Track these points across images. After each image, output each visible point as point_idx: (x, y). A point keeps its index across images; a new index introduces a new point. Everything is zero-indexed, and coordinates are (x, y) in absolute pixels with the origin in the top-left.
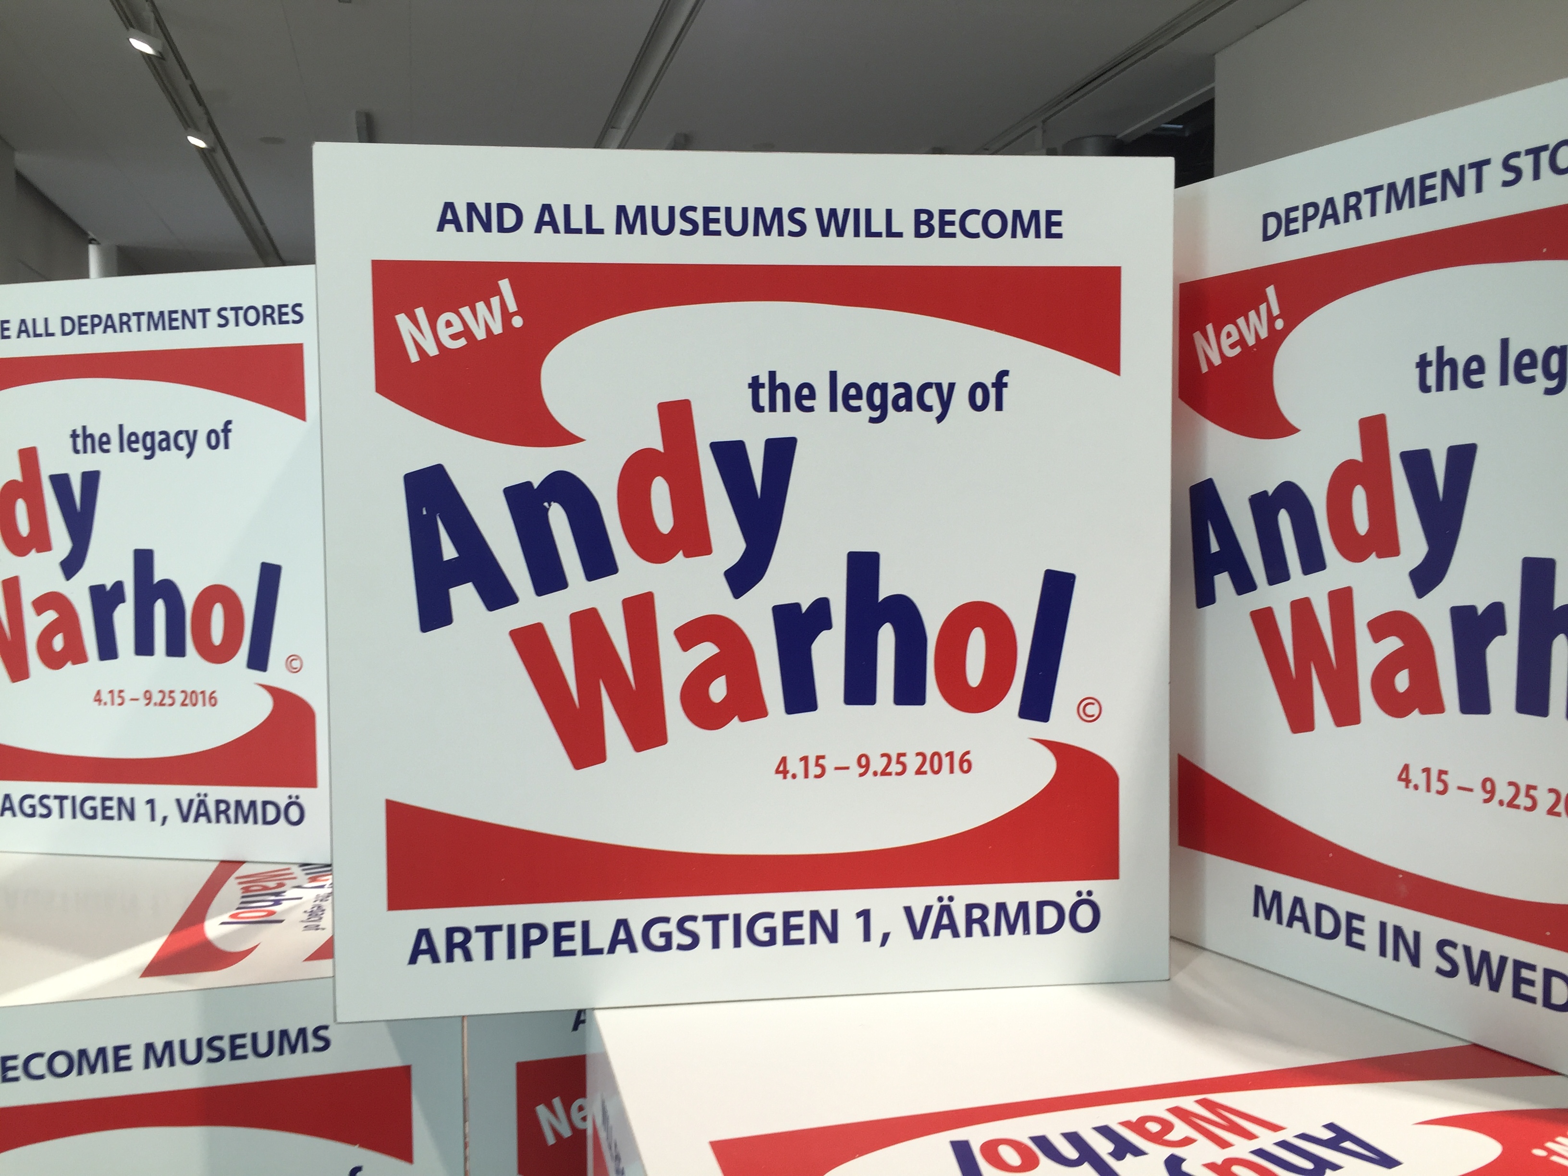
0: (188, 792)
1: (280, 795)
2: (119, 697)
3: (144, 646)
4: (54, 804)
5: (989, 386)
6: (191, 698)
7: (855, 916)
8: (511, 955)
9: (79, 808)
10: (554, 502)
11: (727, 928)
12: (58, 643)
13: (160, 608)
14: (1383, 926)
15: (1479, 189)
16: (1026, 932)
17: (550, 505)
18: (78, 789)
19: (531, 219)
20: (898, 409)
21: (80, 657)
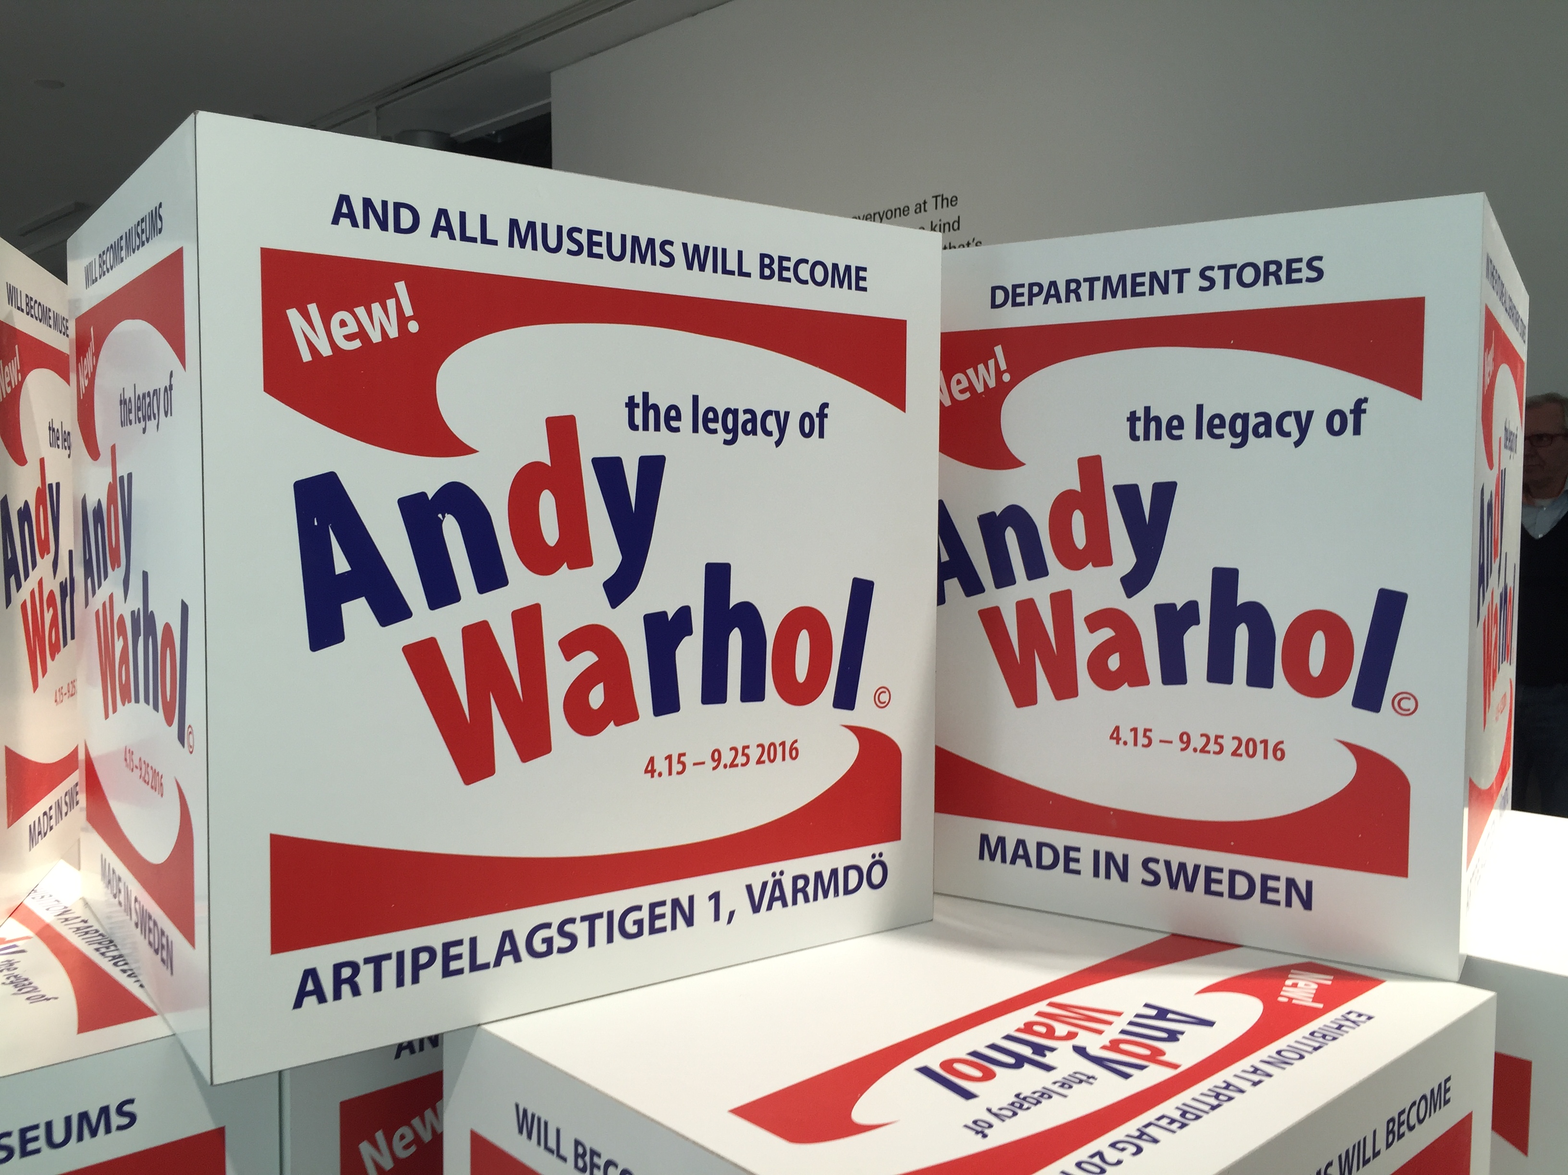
5: (815, 416)
7: (707, 899)
8: (400, 983)
10: (448, 514)
11: (601, 926)
14: (1096, 853)
15: (1180, 290)
16: (836, 895)
17: (444, 517)
19: (427, 222)
20: (746, 433)
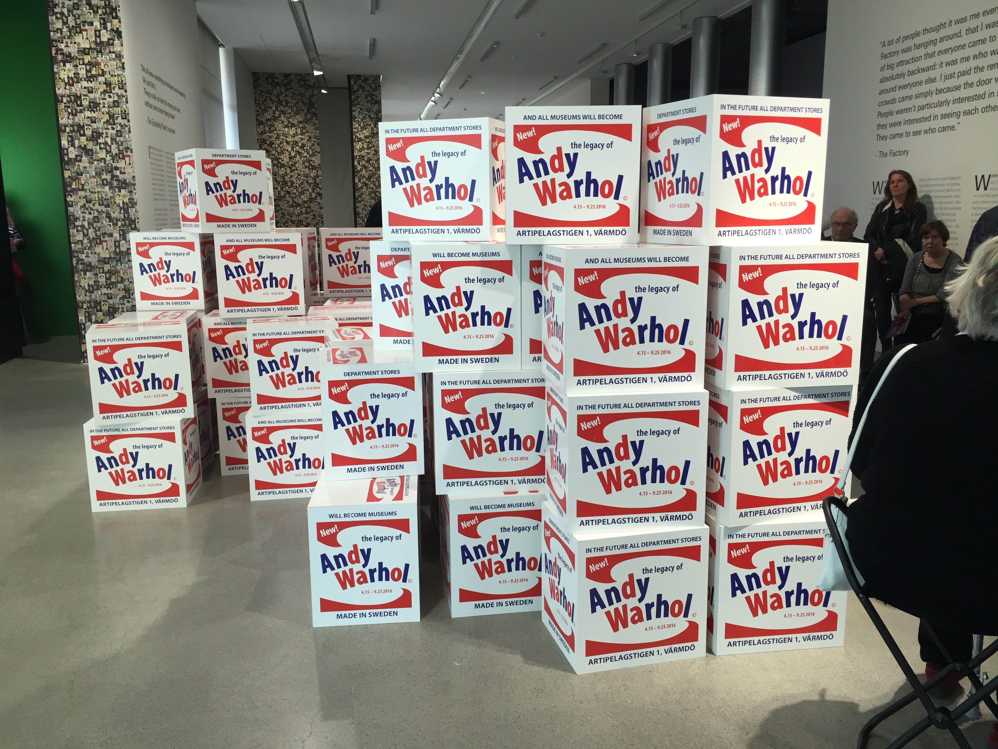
0: (456, 227)
1: (475, 227)
2: (441, 208)
3: (447, 197)
4: (427, 231)
5: (610, 144)
6: (457, 208)
7: (586, 231)
9: (432, 231)
10: (540, 163)
11: (565, 232)
12: (428, 197)
13: (450, 189)
16: (614, 235)
18: (432, 227)
19: (537, 118)
20: (595, 148)
21: (433, 199)
